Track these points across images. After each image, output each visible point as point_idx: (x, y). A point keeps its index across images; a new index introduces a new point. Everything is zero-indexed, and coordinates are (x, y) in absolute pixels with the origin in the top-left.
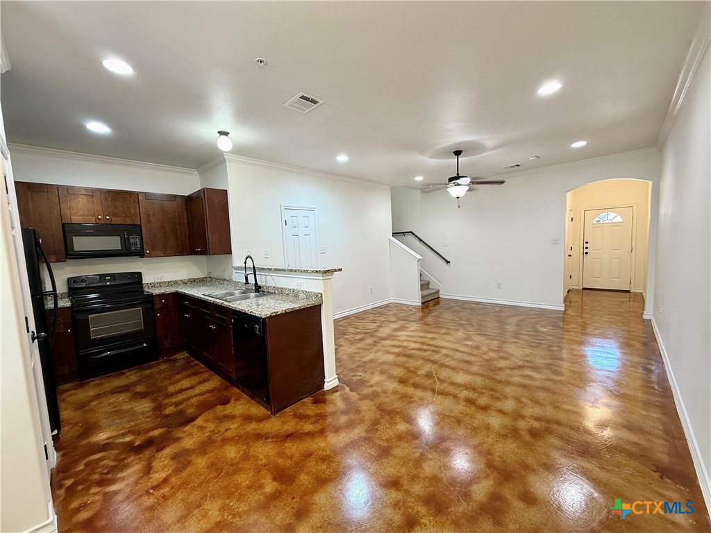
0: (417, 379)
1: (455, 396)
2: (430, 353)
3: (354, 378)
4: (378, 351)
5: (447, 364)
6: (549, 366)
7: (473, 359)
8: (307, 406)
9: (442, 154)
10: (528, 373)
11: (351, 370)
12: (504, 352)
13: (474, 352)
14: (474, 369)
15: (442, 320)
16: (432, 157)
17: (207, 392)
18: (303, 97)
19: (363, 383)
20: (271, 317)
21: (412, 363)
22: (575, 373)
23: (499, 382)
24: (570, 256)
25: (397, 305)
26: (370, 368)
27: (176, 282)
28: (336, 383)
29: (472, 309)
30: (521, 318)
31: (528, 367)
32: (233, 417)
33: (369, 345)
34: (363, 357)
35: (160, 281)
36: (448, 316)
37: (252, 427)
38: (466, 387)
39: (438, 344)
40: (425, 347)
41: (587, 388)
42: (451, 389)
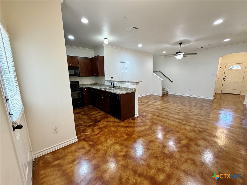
0: (163, 116)
1: (175, 121)
2: (166, 109)
3: (143, 114)
4: (149, 108)
5: (172, 113)
6: (206, 115)
7: (180, 112)
8: (130, 120)
9: (175, 44)
10: (199, 117)
11: (142, 112)
12: (191, 111)
13: (181, 110)
14: (181, 114)
15: (169, 100)
16: (171, 45)
17: (101, 115)
18: (134, 27)
19: (146, 116)
20: (122, 94)
21: (160, 112)
22: (215, 117)
23: (189, 118)
24: (218, 81)
25: (153, 95)
26: (147, 112)
27: (87, 84)
28: (138, 115)
29: (179, 98)
30: (197, 101)
31: (199, 115)
32: (111, 121)
33: (146, 106)
34: (145, 109)
35: (83, 84)
36: (171, 99)
37: (116, 124)
38: (178, 119)
39: (168, 107)
40: (164, 108)
41: (219, 122)
42: (174, 119)
